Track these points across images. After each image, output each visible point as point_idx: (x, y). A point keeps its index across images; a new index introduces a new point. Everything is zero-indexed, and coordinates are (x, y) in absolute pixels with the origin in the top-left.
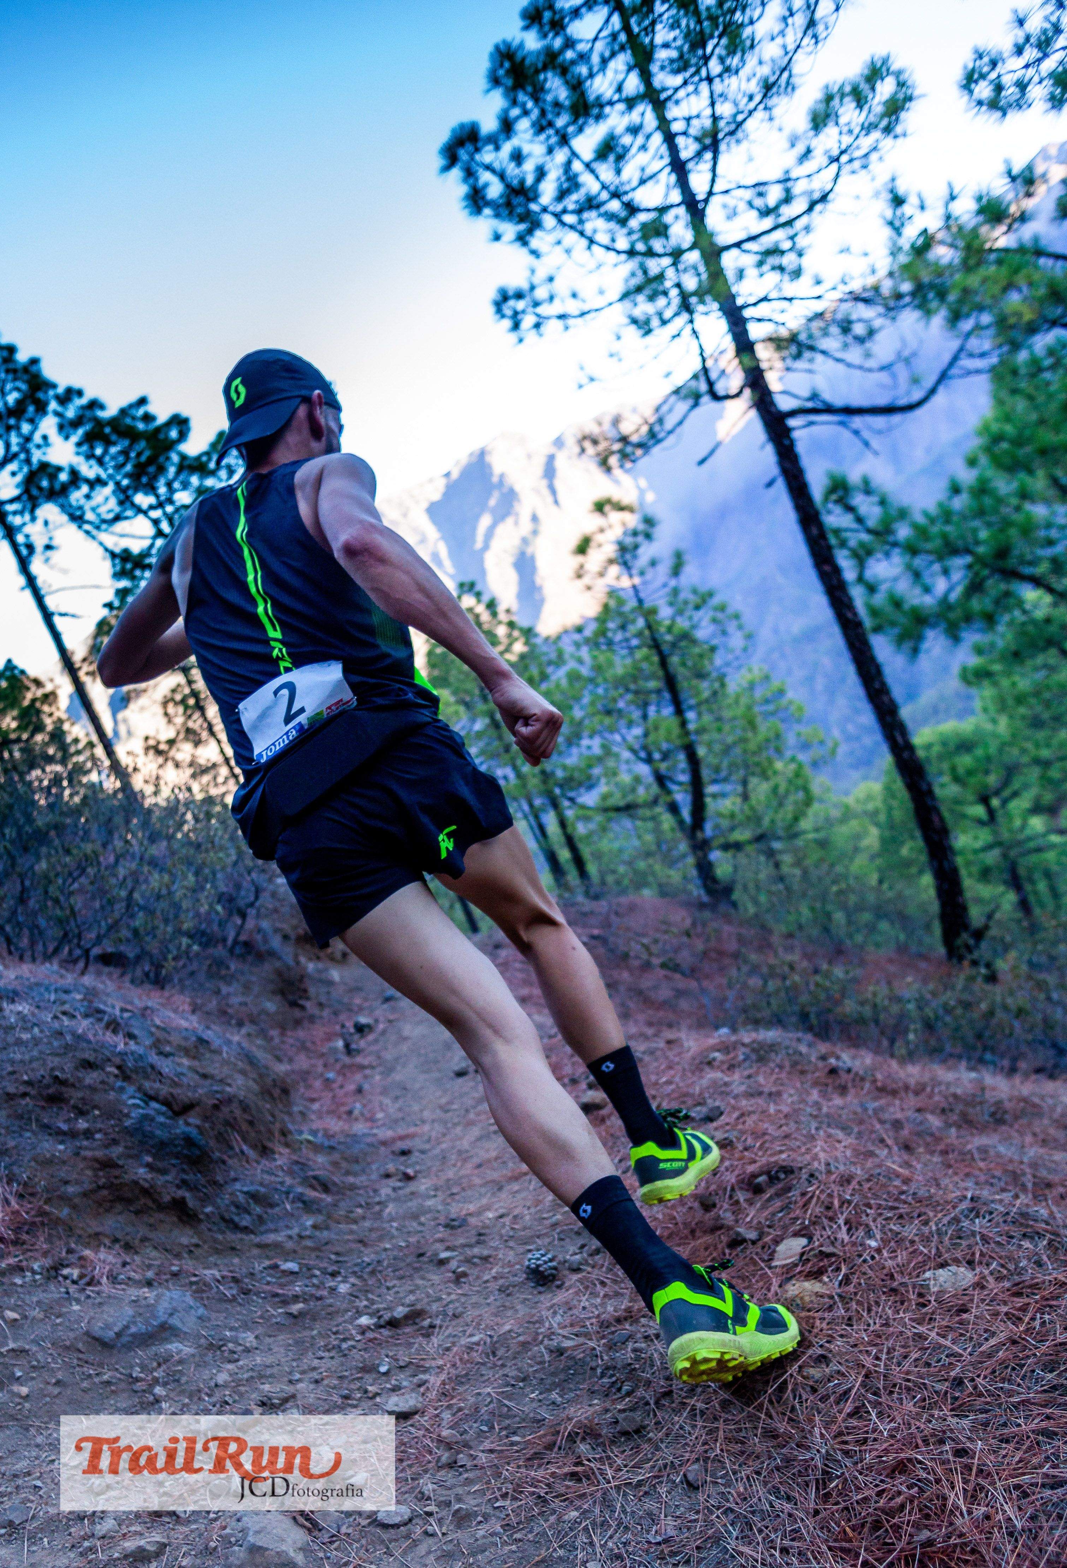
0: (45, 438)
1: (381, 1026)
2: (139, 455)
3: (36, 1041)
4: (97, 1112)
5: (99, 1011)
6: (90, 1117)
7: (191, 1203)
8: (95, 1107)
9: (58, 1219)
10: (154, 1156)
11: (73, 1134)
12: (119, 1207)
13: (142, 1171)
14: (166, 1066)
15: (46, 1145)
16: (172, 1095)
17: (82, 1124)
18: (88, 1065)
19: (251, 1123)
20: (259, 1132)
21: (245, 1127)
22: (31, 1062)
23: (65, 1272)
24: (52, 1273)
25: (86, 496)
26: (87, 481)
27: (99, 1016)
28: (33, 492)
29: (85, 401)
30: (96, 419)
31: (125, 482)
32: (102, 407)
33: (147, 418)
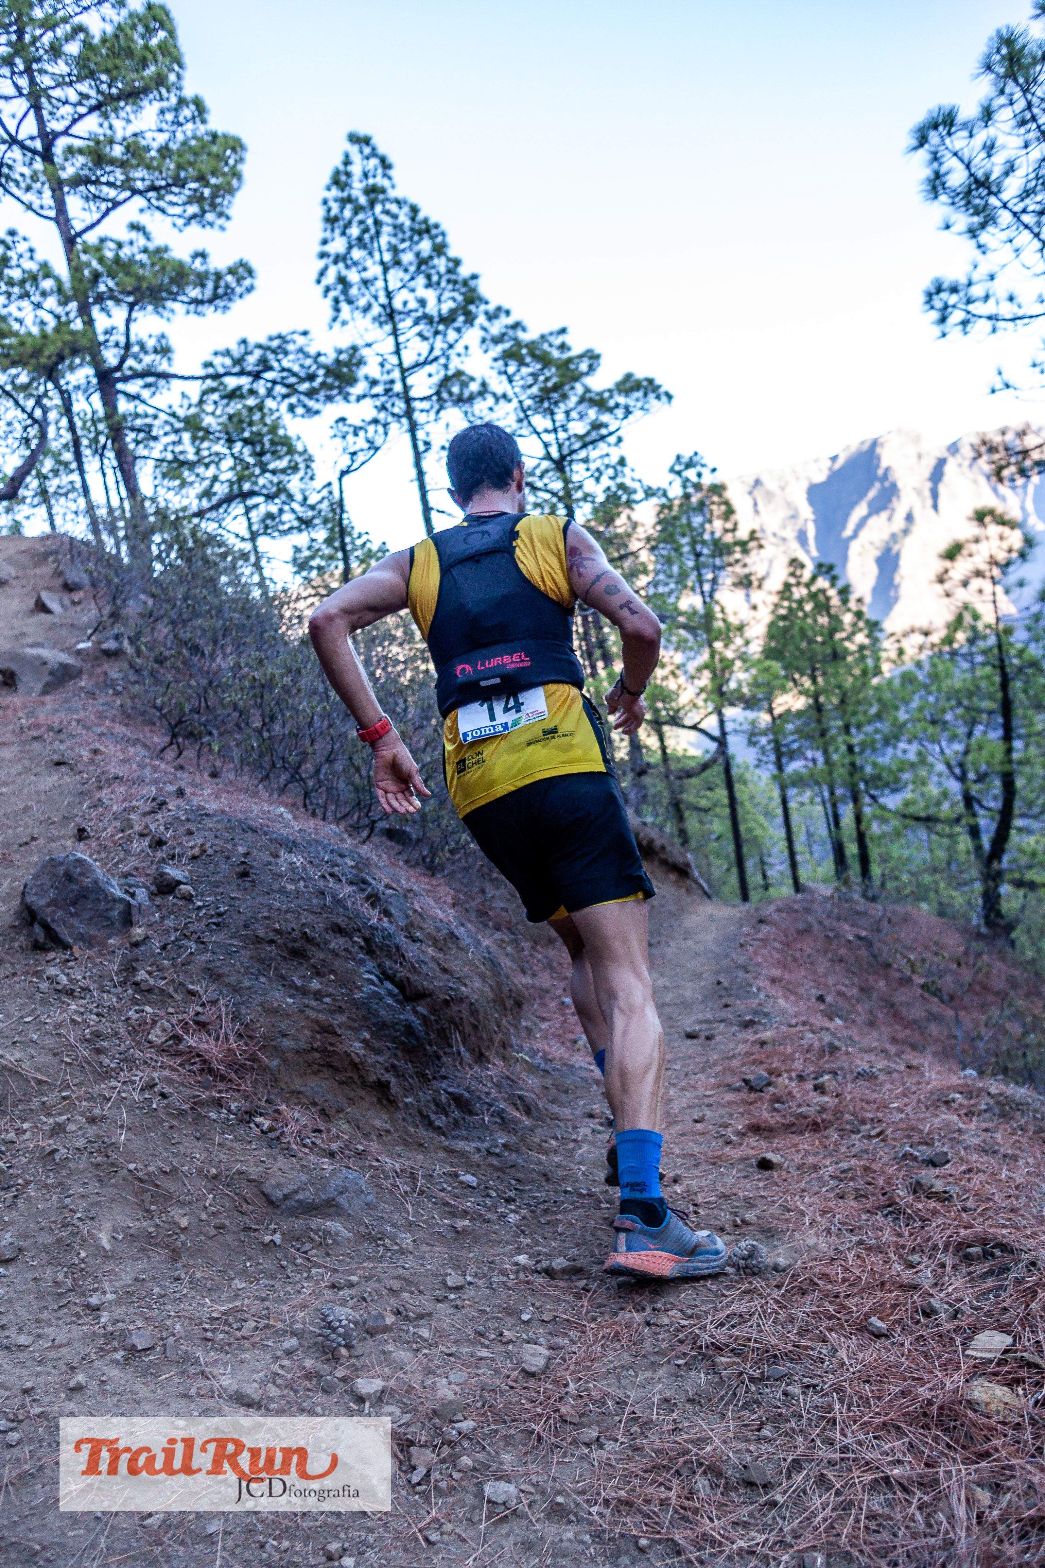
0: (466, 348)
2: (547, 380)
3: (298, 894)
4: (332, 977)
5: (365, 882)
6: (324, 980)
7: (393, 1090)
8: (332, 972)
9: (268, 1068)
10: (373, 1034)
11: (304, 991)
12: (326, 1073)
13: (357, 1044)
14: (412, 951)
15: (277, 994)
16: (408, 979)
17: (315, 985)
18: (338, 930)
19: (475, 1027)
20: (480, 1038)
21: (468, 1029)
22: (287, 912)
23: (258, 1120)
24: (246, 1117)
25: (491, 409)
26: (494, 395)
27: (363, 886)
28: (445, 395)
29: (510, 321)
30: (516, 339)
31: (528, 402)
32: (524, 329)
33: (563, 347)
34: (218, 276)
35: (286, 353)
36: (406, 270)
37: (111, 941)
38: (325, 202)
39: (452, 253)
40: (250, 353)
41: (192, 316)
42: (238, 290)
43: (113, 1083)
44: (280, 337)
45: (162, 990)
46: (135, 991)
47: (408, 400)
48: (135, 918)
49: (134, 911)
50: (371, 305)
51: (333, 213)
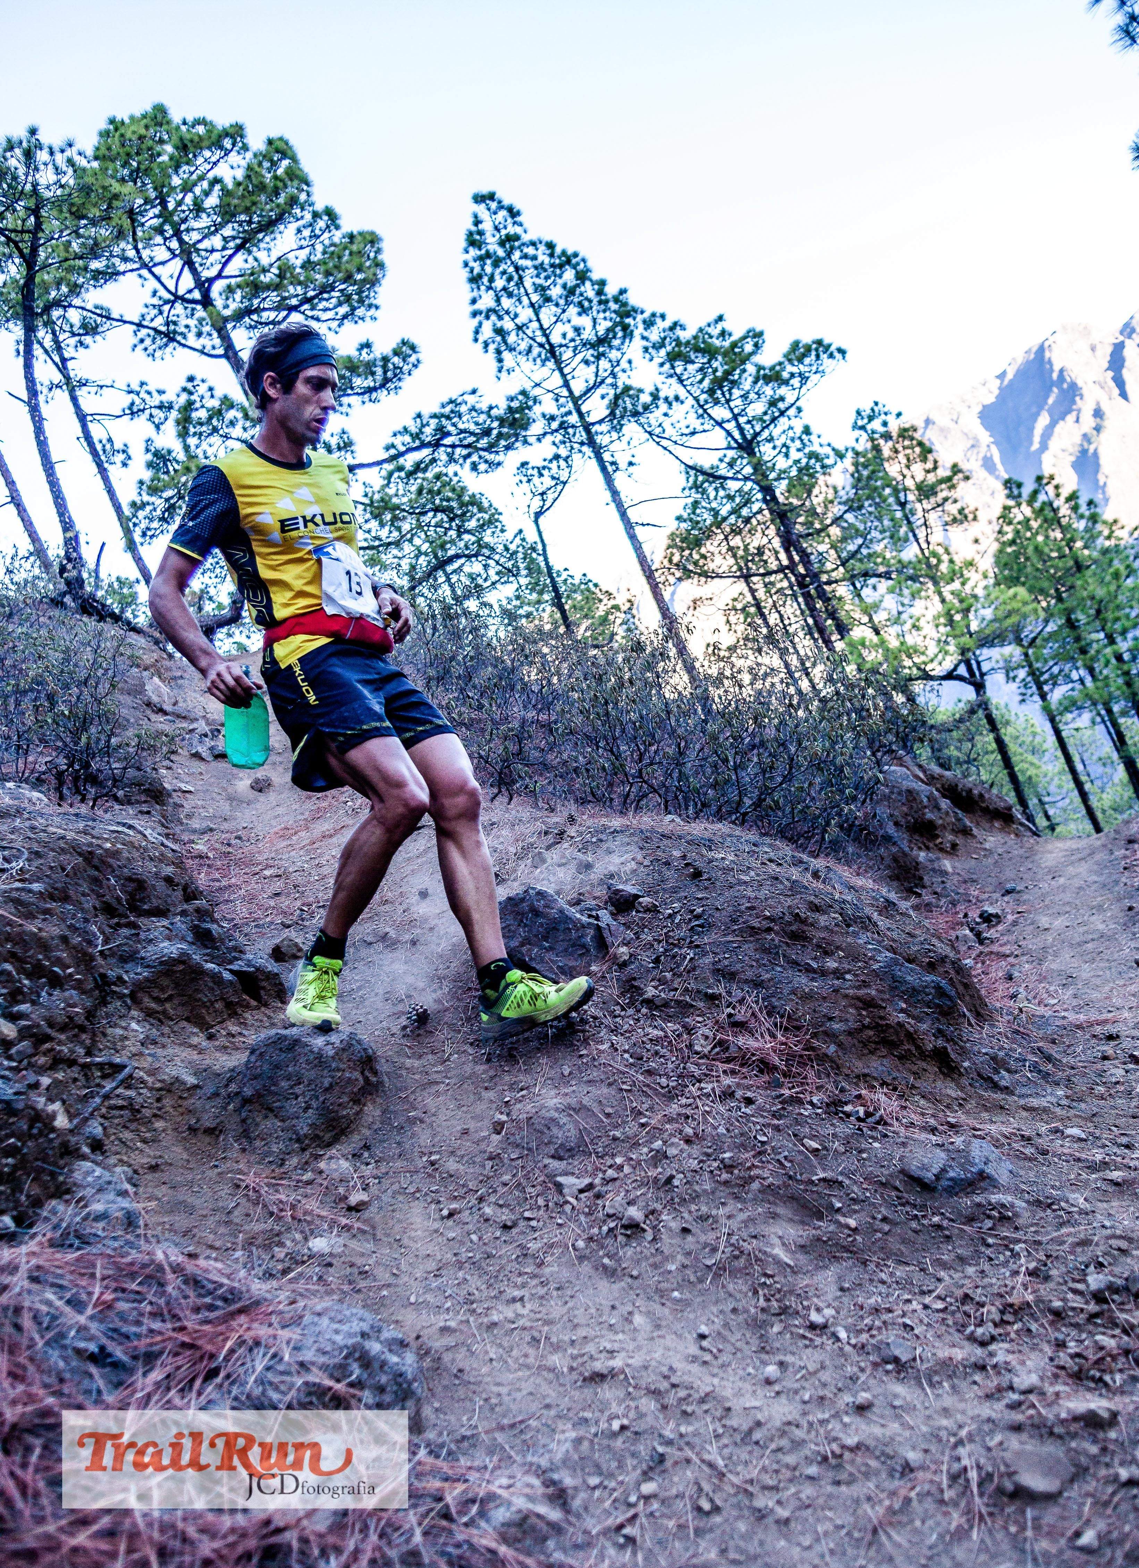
0: (630, 362)
1: (1011, 917)
2: (715, 371)
4: (841, 953)
6: (834, 957)
7: (952, 1055)
8: (838, 948)
9: (826, 1055)
10: (905, 1002)
11: (823, 973)
12: (884, 1051)
13: (901, 1015)
15: (801, 980)
17: (830, 964)
22: (766, 899)
23: (848, 1108)
24: (832, 1109)
25: (666, 415)
26: (666, 399)
28: (618, 412)
29: (668, 323)
30: (677, 339)
31: (703, 397)
32: (683, 328)
33: (723, 334)
34: (385, 359)
35: (460, 417)
36: (557, 305)
37: (593, 968)
38: (466, 264)
39: (595, 276)
40: (428, 424)
41: (369, 405)
42: (406, 368)
43: (684, 1101)
44: (451, 402)
45: (678, 1002)
46: (650, 1009)
47: (587, 427)
48: (609, 940)
49: (606, 934)
50: (531, 347)
51: (476, 272)
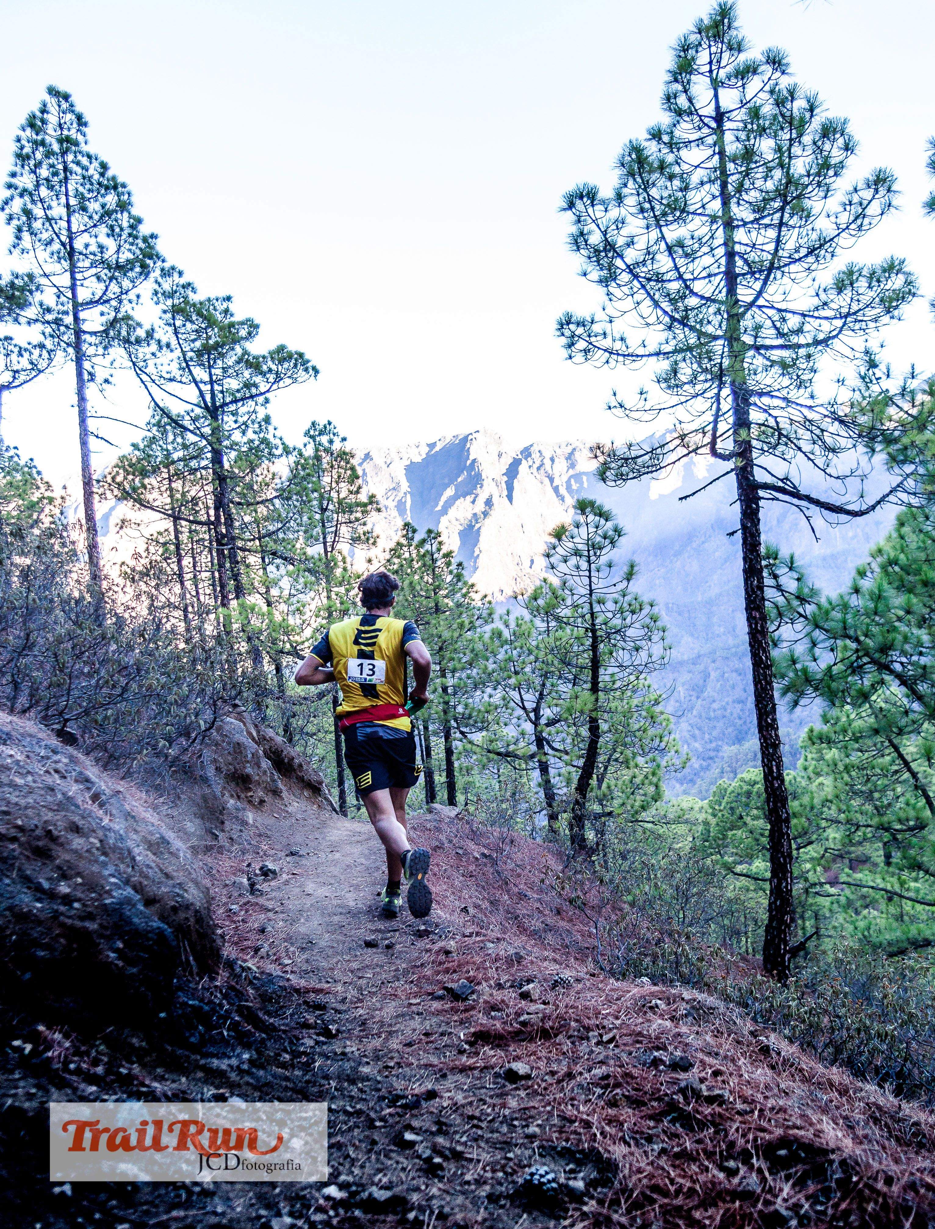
0: (138, 296)
1: (285, 876)
2: (209, 338)
3: (30, 790)
4: (79, 880)
5: (87, 780)
6: (70, 882)
8: (79, 874)
13: (113, 955)
15: (26, 898)
16: (140, 883)
17: (64, 888)
18: (76, 829)
21: (194, 937)
22: (26, 808)
25: (153, 354)
26: (159, 341)
27: (89, 785)
28: (112, 333)
29: (183, 281)
30: (186, 298)
31: (190, 354)
32: (194, 290)
33: (226, 311)
36: (91, 217)
38: (19, 140)
39: (135, 211)
47: (78, 332)
50: (52, 240)
51: (25, 151)
